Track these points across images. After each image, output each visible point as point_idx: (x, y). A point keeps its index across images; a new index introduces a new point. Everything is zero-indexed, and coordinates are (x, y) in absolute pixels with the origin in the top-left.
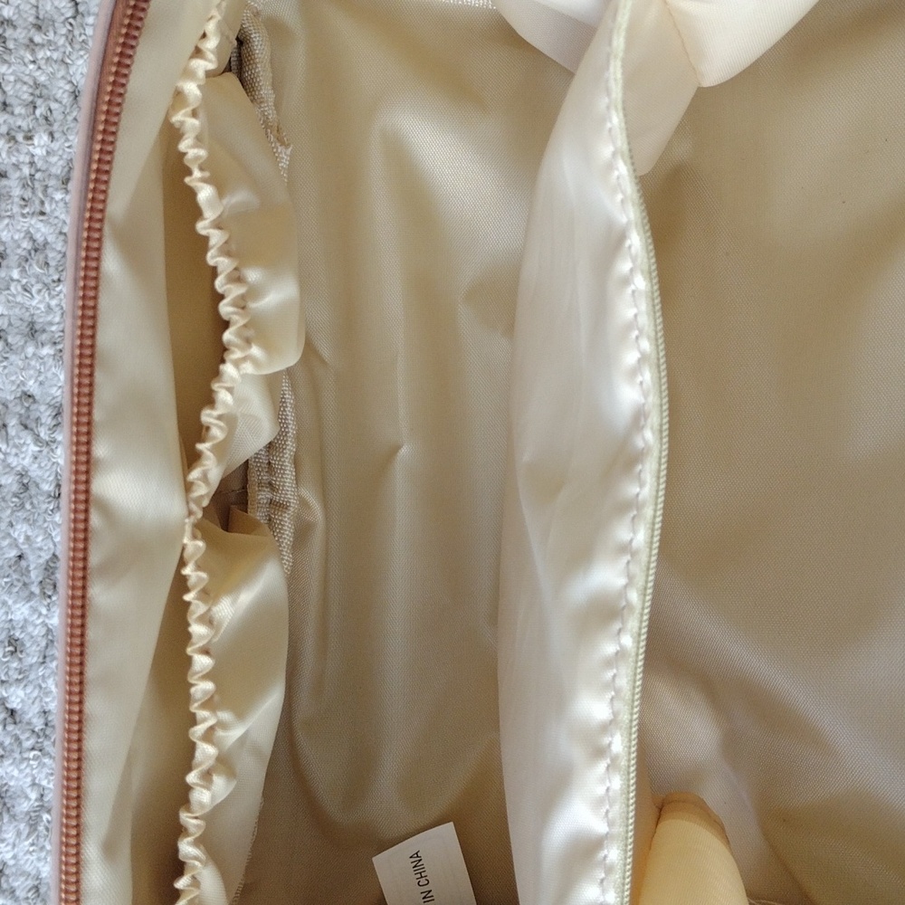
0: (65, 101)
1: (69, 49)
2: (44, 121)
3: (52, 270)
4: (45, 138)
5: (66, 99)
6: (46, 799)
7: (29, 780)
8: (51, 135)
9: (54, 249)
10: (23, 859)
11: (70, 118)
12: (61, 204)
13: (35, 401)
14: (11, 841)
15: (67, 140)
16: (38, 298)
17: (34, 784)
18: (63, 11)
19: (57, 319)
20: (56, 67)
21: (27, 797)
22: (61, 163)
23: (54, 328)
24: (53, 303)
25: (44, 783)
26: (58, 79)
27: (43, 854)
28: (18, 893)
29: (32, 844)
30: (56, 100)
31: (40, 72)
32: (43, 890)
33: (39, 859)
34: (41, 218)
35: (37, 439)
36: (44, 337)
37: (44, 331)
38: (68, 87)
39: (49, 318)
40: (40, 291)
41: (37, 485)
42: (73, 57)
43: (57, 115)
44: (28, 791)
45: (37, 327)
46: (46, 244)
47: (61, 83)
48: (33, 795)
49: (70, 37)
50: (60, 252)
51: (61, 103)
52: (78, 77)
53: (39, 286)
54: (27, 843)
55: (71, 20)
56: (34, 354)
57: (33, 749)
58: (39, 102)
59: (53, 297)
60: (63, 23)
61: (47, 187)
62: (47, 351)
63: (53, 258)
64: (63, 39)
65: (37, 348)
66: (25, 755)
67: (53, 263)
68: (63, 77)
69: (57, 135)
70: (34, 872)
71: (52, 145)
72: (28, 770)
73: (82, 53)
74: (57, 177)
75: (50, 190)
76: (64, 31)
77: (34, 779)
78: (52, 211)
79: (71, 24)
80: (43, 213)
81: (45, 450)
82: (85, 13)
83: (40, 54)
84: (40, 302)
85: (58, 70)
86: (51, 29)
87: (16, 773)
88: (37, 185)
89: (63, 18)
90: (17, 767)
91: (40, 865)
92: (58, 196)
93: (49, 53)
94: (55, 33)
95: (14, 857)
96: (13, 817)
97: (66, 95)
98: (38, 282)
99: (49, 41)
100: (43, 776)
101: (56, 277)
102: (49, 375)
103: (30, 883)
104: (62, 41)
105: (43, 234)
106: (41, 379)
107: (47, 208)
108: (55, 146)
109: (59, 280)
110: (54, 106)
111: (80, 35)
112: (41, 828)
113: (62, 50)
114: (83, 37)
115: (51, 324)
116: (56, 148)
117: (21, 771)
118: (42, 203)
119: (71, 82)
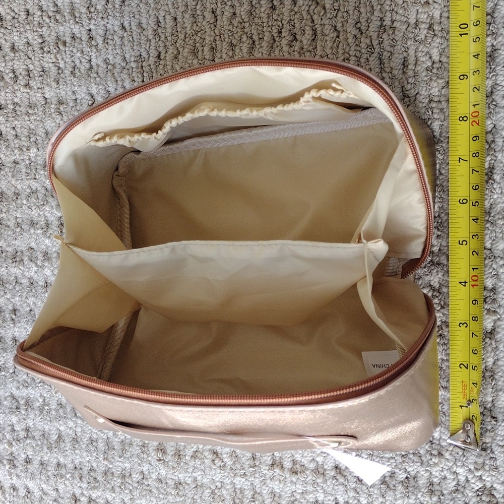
0: (42, 136)
1: (44, 116)
2: (34, 144)
3: (40, 201)
4: (35, 150)
5: (43, 135)
6: (46, 401)
7: (39, 394)
8: (38, 149)
9: (41, 193)
10: (37, 424)
11: (45, 143)
12: (43, 176)
13: (34, 250)
14: (32, 418)
15: (44, 151)
16: (34, 211)
17: (41, 396)
18: (41, 102)
19: (43, 219)
20: (39, 123)
21: (39, 401)
22: (42, 160)
23: (42, 223)
24: (41, 213)
25: (45, 395)
26: (40, 128)
27: (46, 422)
28: (36, 437)
29: (41, 419)
30: (39, 136)
31: (32, 124)
32: (46, 435)
33: (44, 424)
34: (35, 181)
35: (37, 265)
36: (38, 226)
37: (37, 224)
38: (44, 131)
39: (39, 219)
40: (36, 208)
41: (37, 282)
42: (46, 119)
43: (40, 141)
44: (39, 399)
45: (34, 222)
46: (37, 190)
47: (41, 129)
48: (41, 400)
49: (44, 112)
50: (43, 194)
51: (41, 136)
52: (48, 127)
53: (35, 207)
54: (39, 418)
55: (44, 105)
56: (34, 233)
57: (40, 383)
58: (32, 136)
59: (41, 211)
60: (41, 106)
61: (36, 169)
62: (39, 231)
63: (40, 196)
64: (41, 112)
65: (35, 230)
66: (37, 385)
67: (40, 198)
68: (42, 127)
69: (40, 149)
70: (42, 429)
71: (38, 153)
72: (39, 391)
73: (49, 118)
74: (41, 165)
75: (38, 170)
76: (42, 109)
77: (41, 394)
78: (39, 178)
79: (44, 107)
80: (35, 179)
81: (40, 269)
82: (50, 103)
83: (32, 118)
84: (35, 212)
85: (40, 124)
86: (36, 108)
87: (33, 392)
88: (32, 167)
89: (40, 105)
90: (34, 390)
91: (45, 426)
92: (42, 172)
93: (35, 118)
94: (38, 110)
95: (33, 424)
96: (33, 409)
97: (43, 134)
98: (34, 205)
99: (35, 113)
100: (45, 392)
101: (42, 203)
102: (40, 241)
103: (41, 433)
104: (41, 113)
105: (35, 186)
106: (37, 242)
107: (37, 177)
108: (40, 153)
109: (43, 204)
110: (38, 138)
111: (49, 111)
112: (45, 412)
113: (41, 116)
114: (50, 112)
115: (40, 221)
116: (40, 154)
117: (35, 391)
118: (35, 175)
119: (44, 129)
